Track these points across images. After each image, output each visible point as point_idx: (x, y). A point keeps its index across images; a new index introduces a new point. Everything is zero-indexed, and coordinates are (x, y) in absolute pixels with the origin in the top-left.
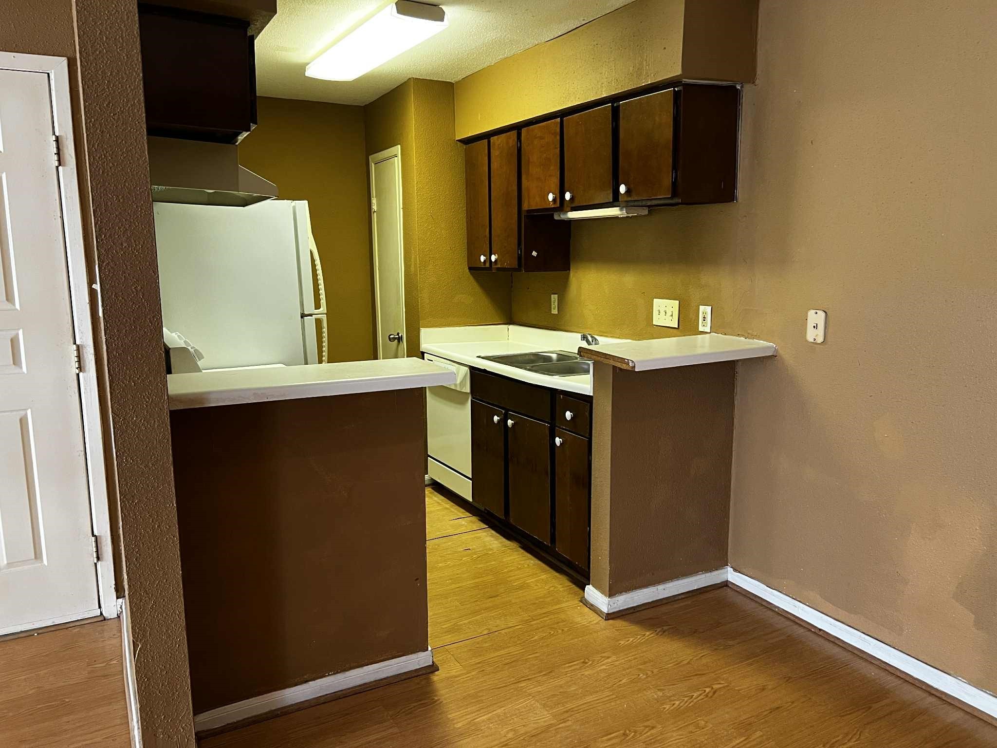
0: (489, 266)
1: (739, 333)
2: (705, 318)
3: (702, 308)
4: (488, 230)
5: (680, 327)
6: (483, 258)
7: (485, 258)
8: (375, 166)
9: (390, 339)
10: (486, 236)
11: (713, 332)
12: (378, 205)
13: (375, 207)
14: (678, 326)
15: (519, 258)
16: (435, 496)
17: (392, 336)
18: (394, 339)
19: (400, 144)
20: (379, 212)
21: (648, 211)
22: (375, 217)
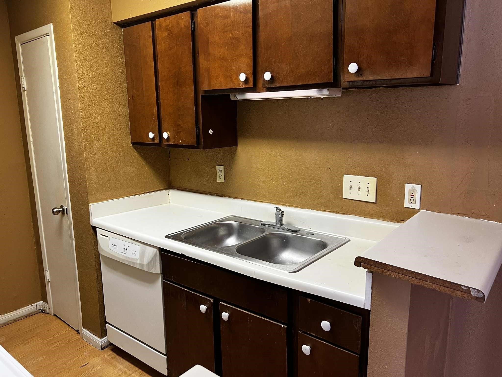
0: (158, 142)
1: (460, 212)
2: (413, 196)
3: (408, 187)
4: (155, 108)
5: (378, 201)
6: (151, 135)
7: (154, 135)
8: (22, 47)
9: (54, 213)
10: (153, 114)
11: (422, 209)
12: (28, 83)
13: (24, 85)
14: (376, 201)
15: (198, 136)
16: (119, 363)
17: (55, 210)
18: (58, 212)
19: (52, 23)
20: (30, 90)
21: (342, 92)
22: (25, 96)
